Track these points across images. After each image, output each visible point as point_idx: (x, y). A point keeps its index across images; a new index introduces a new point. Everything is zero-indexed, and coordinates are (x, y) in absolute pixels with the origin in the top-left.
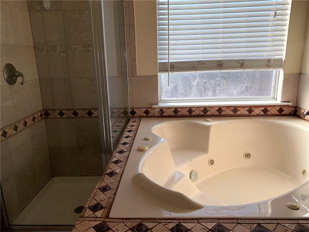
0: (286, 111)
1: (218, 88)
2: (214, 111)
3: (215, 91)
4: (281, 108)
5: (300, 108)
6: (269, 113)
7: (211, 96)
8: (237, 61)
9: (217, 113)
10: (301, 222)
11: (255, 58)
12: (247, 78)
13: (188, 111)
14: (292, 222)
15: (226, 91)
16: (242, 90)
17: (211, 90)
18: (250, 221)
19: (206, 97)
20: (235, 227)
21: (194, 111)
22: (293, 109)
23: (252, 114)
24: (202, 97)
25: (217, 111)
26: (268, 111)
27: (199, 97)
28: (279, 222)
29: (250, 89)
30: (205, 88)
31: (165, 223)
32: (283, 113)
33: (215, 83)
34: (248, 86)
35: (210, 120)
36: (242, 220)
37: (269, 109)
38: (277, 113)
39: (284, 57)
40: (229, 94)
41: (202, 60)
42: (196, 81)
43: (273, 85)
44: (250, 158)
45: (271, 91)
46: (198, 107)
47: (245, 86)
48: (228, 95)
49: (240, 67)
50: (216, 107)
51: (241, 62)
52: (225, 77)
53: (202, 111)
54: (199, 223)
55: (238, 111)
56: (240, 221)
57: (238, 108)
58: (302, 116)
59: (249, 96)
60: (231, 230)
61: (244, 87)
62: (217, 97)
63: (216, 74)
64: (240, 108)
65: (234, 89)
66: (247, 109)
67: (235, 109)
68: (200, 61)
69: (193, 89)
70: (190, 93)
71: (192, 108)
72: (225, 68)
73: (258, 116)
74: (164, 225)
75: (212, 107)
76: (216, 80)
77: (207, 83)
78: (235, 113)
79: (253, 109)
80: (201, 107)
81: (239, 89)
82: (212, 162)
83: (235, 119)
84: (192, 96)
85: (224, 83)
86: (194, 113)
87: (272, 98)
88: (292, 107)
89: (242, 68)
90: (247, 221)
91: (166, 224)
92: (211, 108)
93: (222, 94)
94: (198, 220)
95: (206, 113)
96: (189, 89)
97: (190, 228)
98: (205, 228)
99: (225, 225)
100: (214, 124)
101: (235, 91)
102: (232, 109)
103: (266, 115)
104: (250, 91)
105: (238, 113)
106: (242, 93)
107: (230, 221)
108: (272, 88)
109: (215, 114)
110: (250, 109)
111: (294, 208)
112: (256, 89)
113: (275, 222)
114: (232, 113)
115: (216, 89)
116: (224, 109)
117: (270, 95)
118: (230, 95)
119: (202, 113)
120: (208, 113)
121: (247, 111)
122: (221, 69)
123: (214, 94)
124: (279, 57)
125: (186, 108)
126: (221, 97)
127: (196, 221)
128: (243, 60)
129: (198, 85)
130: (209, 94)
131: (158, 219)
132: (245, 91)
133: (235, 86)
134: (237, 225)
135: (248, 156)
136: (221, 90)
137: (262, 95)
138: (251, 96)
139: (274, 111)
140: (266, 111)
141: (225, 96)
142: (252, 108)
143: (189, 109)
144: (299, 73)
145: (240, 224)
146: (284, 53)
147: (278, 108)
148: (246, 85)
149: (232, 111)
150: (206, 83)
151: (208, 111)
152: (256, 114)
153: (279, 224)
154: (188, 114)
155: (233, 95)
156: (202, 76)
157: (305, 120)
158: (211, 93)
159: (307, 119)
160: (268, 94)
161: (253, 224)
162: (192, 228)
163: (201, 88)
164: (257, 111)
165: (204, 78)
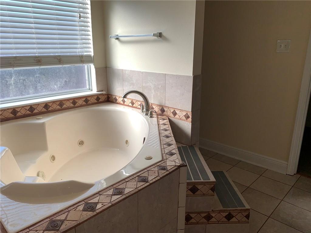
0: (102, 99)
1: (39, 84)
2: (41, 109)
3: (36, 87)
4: (98, 97)
5: (112, 95)
6: (89, 102)
7: (33, 94)
8: (55, 57)
9: (44, 110)
10: (158, 164)
11: (68, 54)
12: (65, 73)
13: (11, 113)
14: (154, 166)
15: (47, 87)
16: (62, 85)
17: (32, 87)
18: (133, 177)
19: (27, 95)
20: (126, 185)
21: (19, 111)
22: (106, 96)
23: (76, 105)
24: (23, 95)
25: (44, 107)
26: (89, 100)
27: (19, 96)
28: (148, 169)
29: (69, 83)
30: (25, 86)
31: (74, 208)
32: (100, 101)
33: (35, 80)
34: (67, 80)
35: (41, 117)
36: (128, 179)
37: (89, 99)
38: (96, 101)
39: (92, 54)
40: (51, 89)
41: (18, 55)
42: (13, 78)
43: (87, 78)
44: (84, 145)
45: (86, 83)
46: (23, 107)
47: (65, 81)
48: (50, 91)
49: (59, 62)
50: (42, 104)
51: (59, 58)
52: (43, 73)
53: (28, 110)
54: (101, 195)
55: (63, 105)
56: (127, 180)
57: (63, 102)
58: (114, 101)
59: (70, 89)
60: (126, 188)
61: (63, 81)
62: (40, 94)
63: (34, 71)
64: (65, 102)
65: (55, 84)
66: (71, 101)
67: (61, 103)
68: (15, 57)
69: (11, 88)
70: (8, 93)
71: (16, 109)
72: (44, 64)
73: (81, 106)
74: (75, 210)
75: (38, 104)
76: (36, 76)
77: (26, 80)
78: (61, 107)
79: (77, 101)
80: (26, 106)
81: (59, 84)
82: (53, 158)
83: (62, 113)
84: (11, 95)
85: (44, 79)
86: (19, 114)
87: (88, 89)
88: (105, 95)
89: (60, 63)
90: (131, 178)
91: (76, 209)
92: (37, 106)
93: (44, 90)
94: (99, 193)
95: (33, 112)
96: (5, 88)
97: (97, 201)
98: (107, 196)
99: (119, 187)
100: (47, 121)
101: (55, 86)
102: (58, 103)
103: (88, 104)
104: (69, 85)
105: (64, 106)
106: (62, 87)
107: (121, 183)
108: (87, 81)
109: (43, 111)
110: (74, 101)
111: (150, 158)
112: (74, 83)
113: (146, 170)
114: (59, 107)
115: (37, 86)
116: (50, 104)
117: (86, 87)
118: (52, 91)
119: (28, 112)
120: (36, 111)
121: (72, 103)
122: (41, 65)
123: (35, 91)
124: (88, 53)
125: (8, 109)
126: (43, 93)
127: (98, 195)
128: (60, 56)
129: (16, 83)
130: (30, 91)
131: (64, 210)
132: (65, 86)
133: (55, 82)
134: (126, 183)
135: (81, 143)
136: (43, 87)
137: (80, 88)
138: (71, 89)
139: (93, 100)
140: (87, 101)
141: (47, 92)
142: (75, 100)
143: (13, 110)
144: (105, 67)
145: (128, 181)
146: (92, 50)
147: (96, 97)
148: (65, 79)
149: (58, 105)
150: (24, 80)
151: (35, 109)
152: (79, 105)
153: (149, 170)
154: (12, 116)
155: (54, 90)
156: (19, 73)
157: (118, 103)
158: (32, 90)
159: (118, 102)
160: (84, 86)
161: (135, 177)
162: (99, 200)
163: (20, 87)
164: (80, 102)
165: (22, 75)
